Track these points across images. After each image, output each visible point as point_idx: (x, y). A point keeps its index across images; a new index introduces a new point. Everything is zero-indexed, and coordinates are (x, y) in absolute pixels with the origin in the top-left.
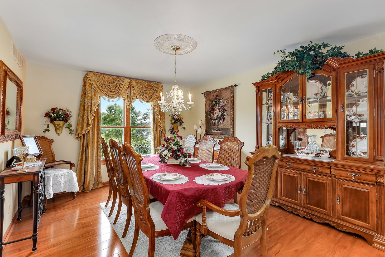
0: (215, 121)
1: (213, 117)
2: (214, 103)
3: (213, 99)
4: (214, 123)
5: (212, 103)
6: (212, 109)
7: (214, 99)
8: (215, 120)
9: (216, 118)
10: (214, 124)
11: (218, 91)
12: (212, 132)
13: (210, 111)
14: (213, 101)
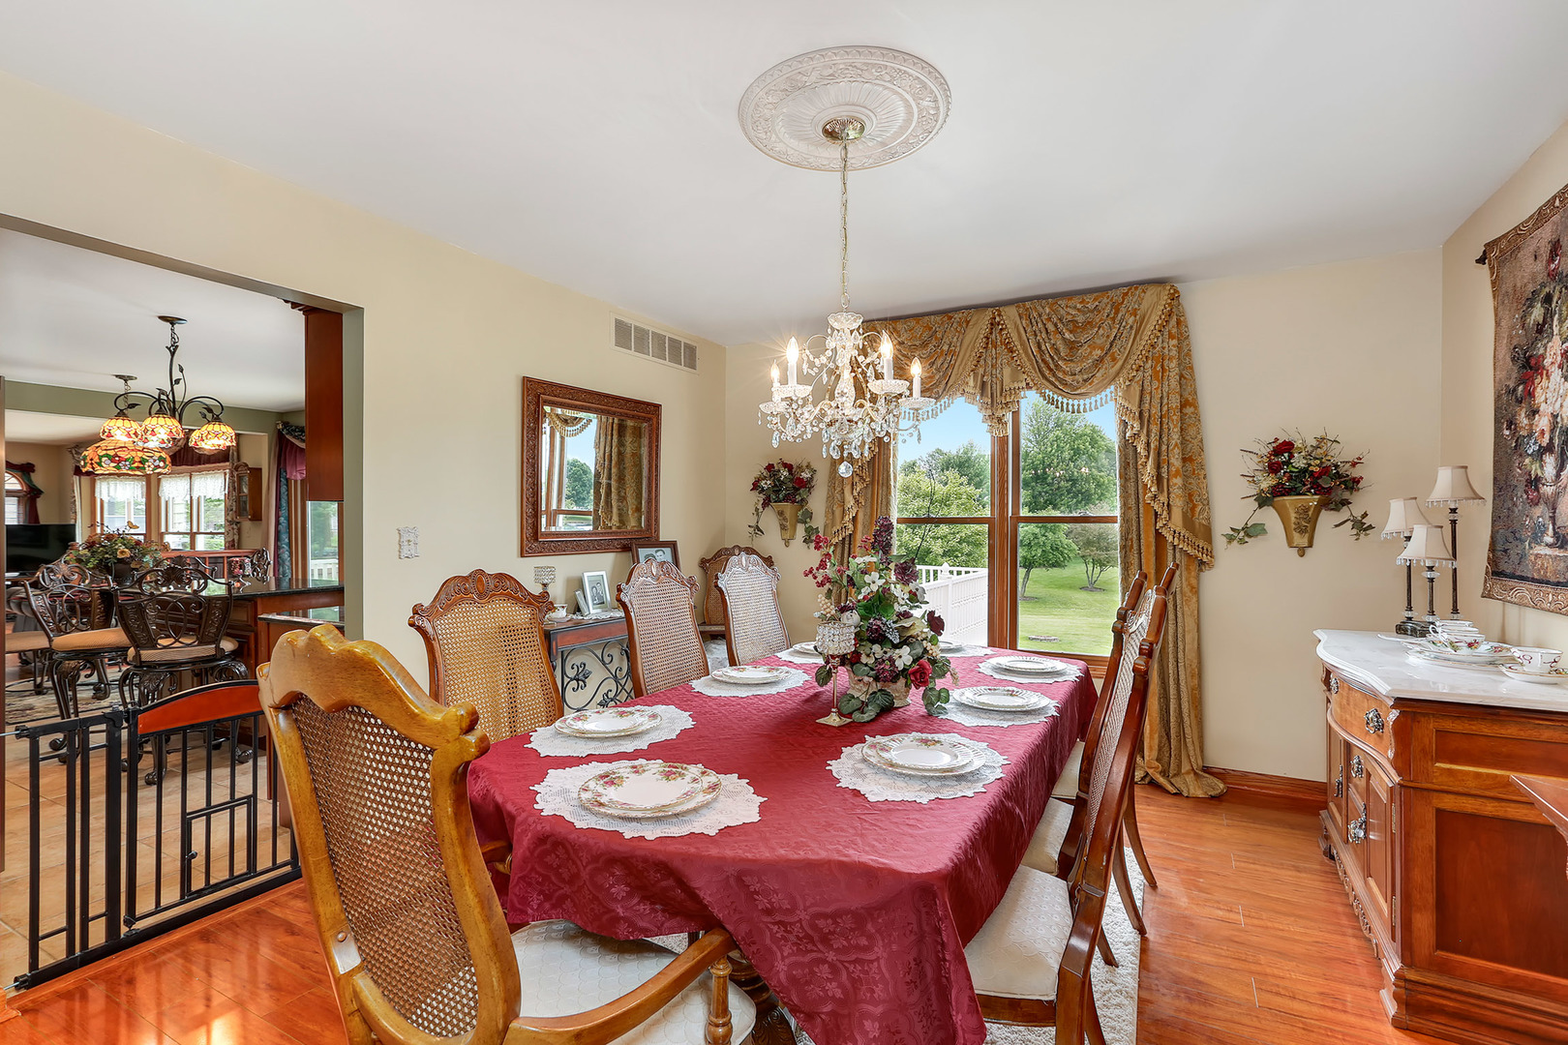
0: (1542, 467)
1: (1530, 435)
2: (1537, 313)
3: (1531, 288)
4: (1538, 479)
5: (1523, 318)
6: (1524, 367)
7: (1540, 280)
8: (1542, 451)
9: (1545, 441)
10: (1537, 489)
11: (1557, 203)
12: (1522, 557)
13: (1515, 390)
14: (1530, 302)
